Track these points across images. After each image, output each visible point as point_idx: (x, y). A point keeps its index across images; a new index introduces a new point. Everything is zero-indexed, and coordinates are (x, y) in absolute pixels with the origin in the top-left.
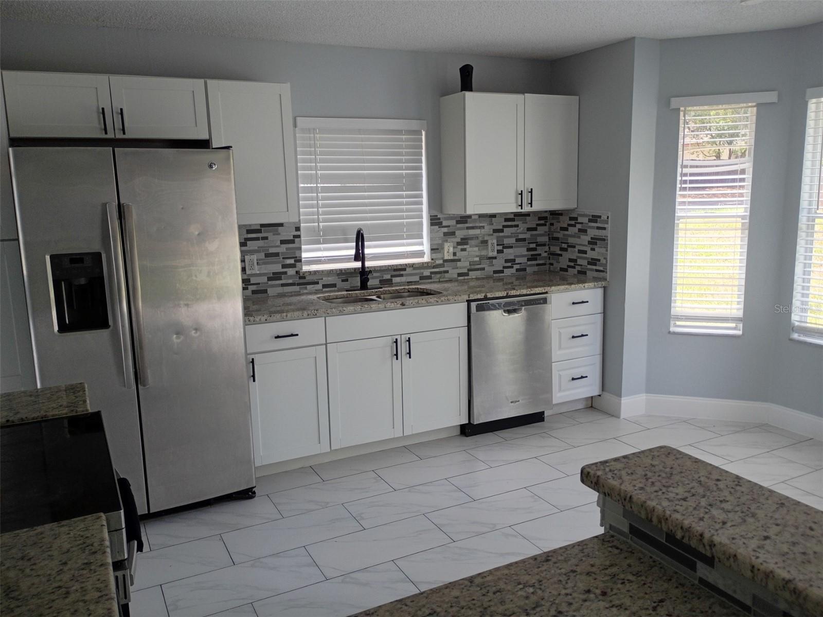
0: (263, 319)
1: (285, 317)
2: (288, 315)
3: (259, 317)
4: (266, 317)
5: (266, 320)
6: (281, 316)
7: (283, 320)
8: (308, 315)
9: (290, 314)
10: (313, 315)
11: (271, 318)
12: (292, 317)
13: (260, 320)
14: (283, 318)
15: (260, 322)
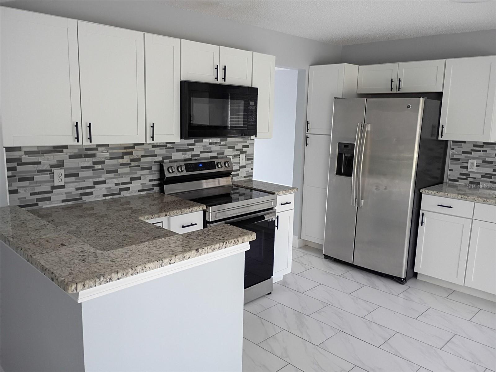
0: (433, 193)
1: (446, 195)
2: (448, 194)
3: (431, 191)
4: (435, 192)
5: (435, 194)
6: (444, 194)
7: (444, 196)
8: (461, 198)
9: (450, 194)
10: (465, 198)
11: (438, 194)
12: (450, 196)
13: (431, 193)
14: (445, 195)
15: (431, 194)
